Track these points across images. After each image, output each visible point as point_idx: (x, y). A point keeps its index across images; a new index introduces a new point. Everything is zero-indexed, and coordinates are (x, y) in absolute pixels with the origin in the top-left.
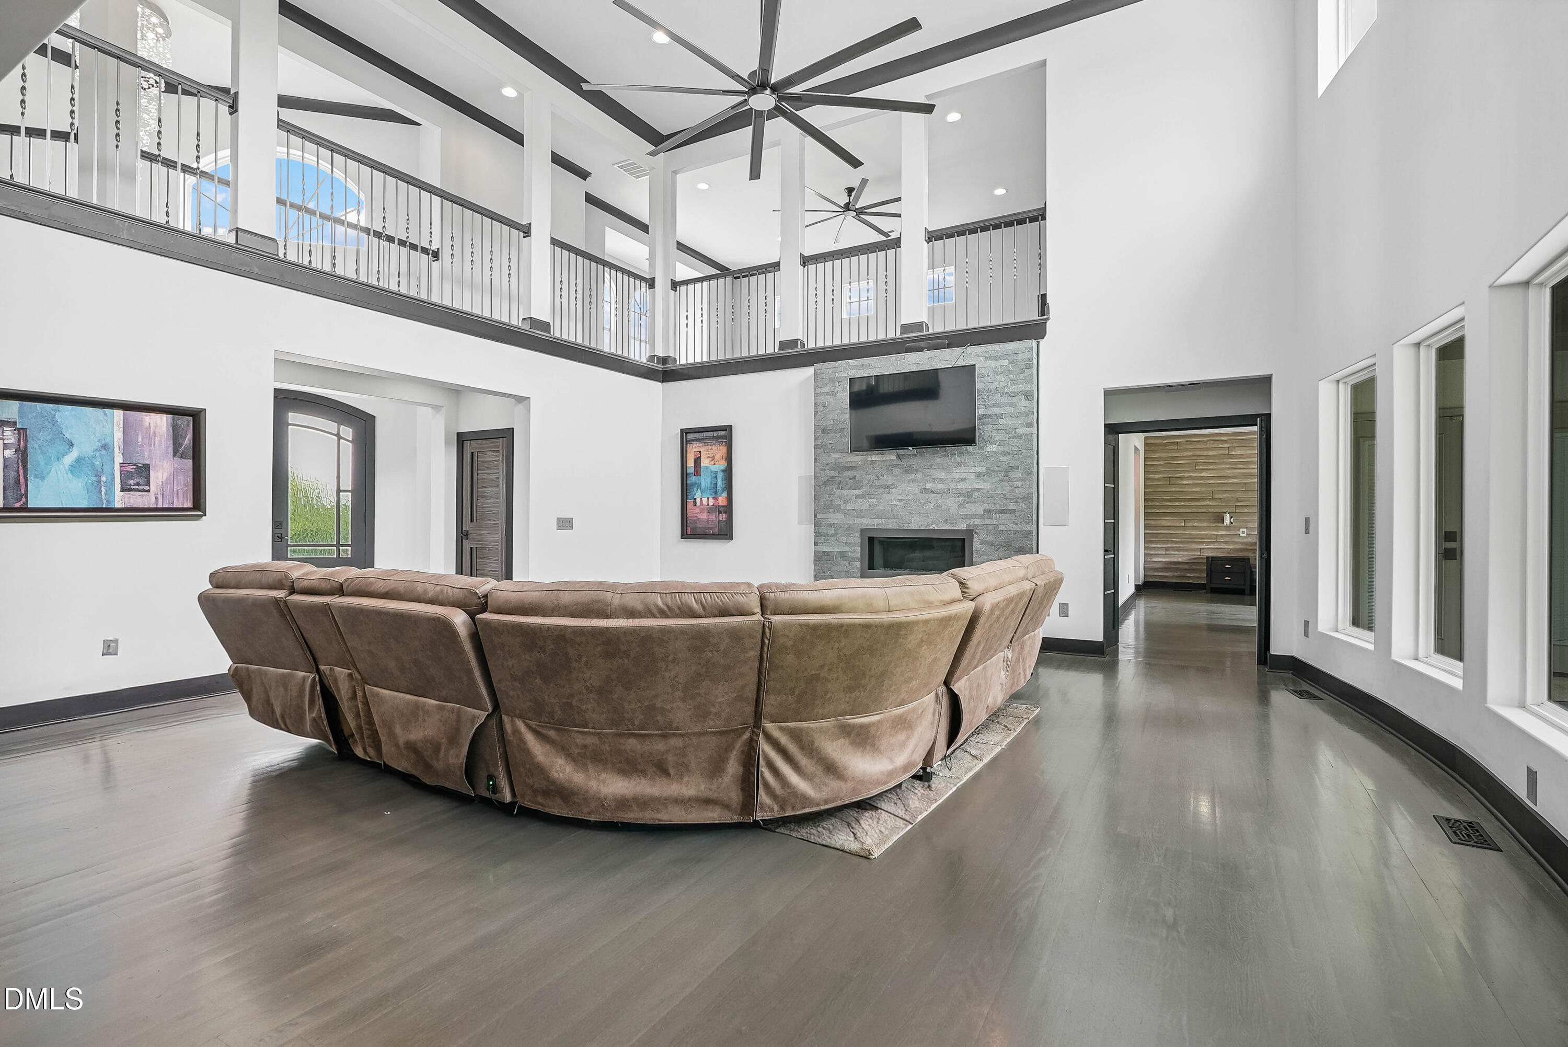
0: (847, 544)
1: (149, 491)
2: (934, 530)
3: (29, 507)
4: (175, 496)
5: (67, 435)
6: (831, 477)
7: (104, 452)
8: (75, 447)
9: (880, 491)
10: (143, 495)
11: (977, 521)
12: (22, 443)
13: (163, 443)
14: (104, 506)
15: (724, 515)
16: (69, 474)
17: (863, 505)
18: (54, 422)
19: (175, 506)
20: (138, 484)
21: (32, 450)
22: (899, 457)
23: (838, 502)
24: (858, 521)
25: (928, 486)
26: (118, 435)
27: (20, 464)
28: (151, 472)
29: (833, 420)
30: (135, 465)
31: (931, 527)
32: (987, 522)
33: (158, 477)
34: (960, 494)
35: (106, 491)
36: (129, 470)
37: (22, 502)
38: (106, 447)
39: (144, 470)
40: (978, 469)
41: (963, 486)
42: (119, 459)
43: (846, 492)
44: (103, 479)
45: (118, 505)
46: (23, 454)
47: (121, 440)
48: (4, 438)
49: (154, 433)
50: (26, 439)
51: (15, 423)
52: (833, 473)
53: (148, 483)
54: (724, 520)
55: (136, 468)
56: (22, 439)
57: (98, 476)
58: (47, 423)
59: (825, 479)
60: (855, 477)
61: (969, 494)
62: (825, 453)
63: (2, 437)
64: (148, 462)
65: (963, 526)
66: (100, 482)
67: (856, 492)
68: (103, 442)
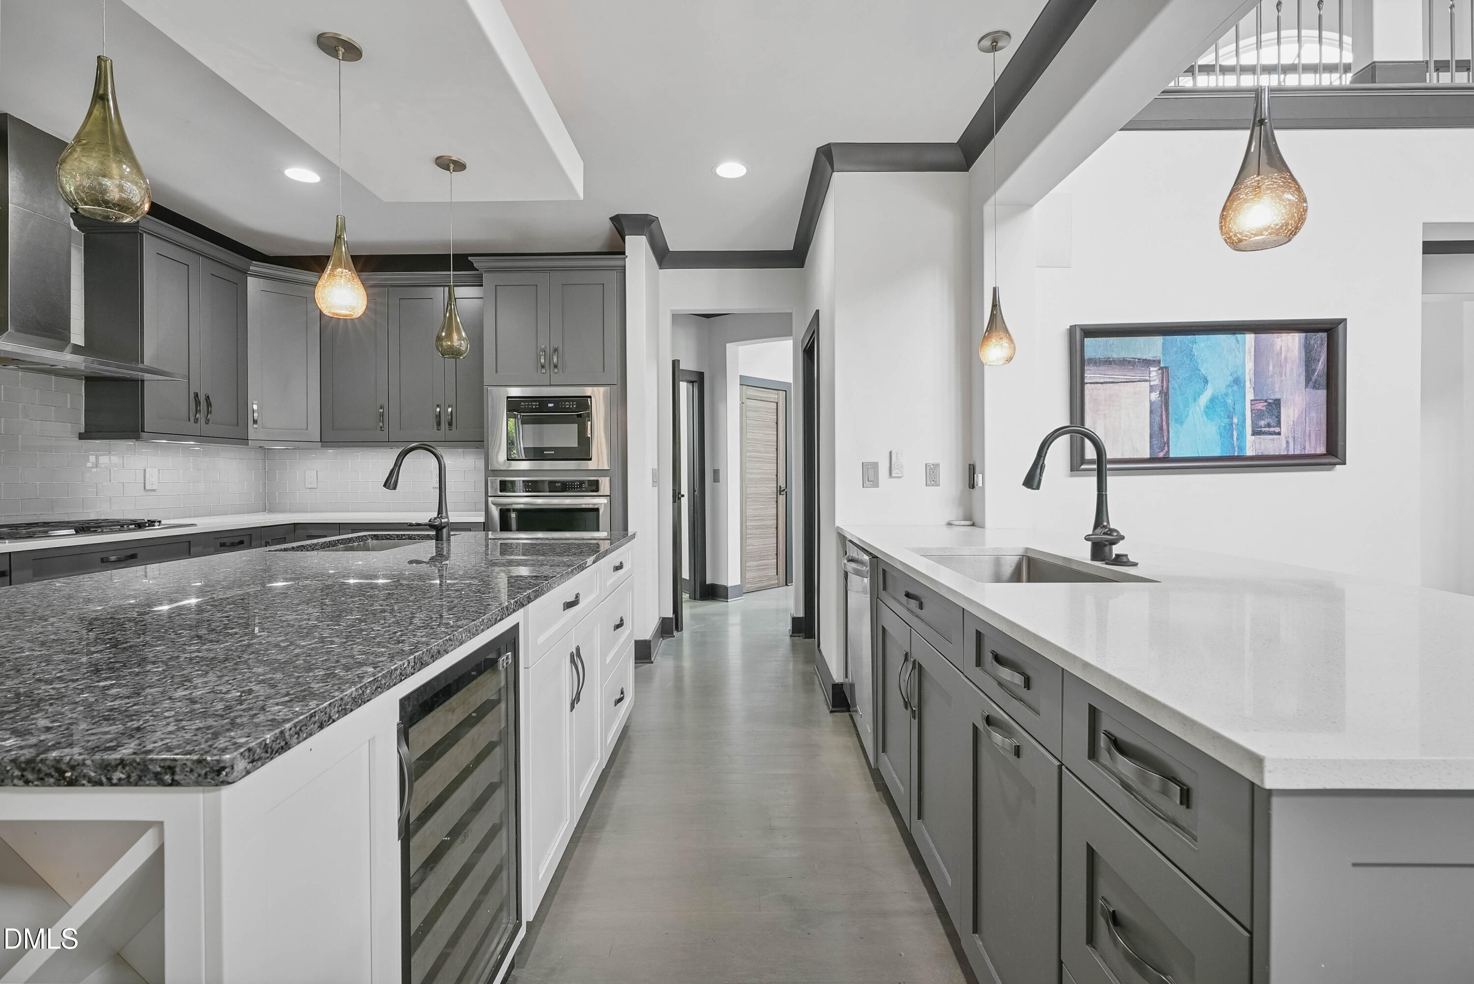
1: (1279, 434)
3: (1170, 456)
4: (1307, 438)
5: (1203, 371)
7: (1235, 388)
8: (1209, 383)
10: (1274, 440)
12: (1165, 383)
13: (1295, 370)
14: (1236, 454)
16: (1204, 416)
18: (1191, 356)
19: (1307, 453)
20: (1269, 425)
21: (1173, 391)
26: (1250, 366)
27: (1163, 408)
28: (1282, 408)
30: (1266, 401)
33: (1289, 415)
35: (1238, 434)
36: (1260, 407)
37: (1165, 451)
38: (1238, 382)
39: (1275, 406)
42: (1250, 395)
44: (1235, 420)
45: (1249, 452)
46: (1165, 394)
47: (1252, 371)
48: (1151, 379)
49: (1286, 358)
50: (1168, 379)
51: (1159, 362)
53: (1279, 424)
55: (1267, 405)
56: (1165, 379)
57: (1230, 417)
58: (1185, 358)
63: (1148, 378)
64: (1278, 398)
66: (1231, 424)
68: (1235, 376)
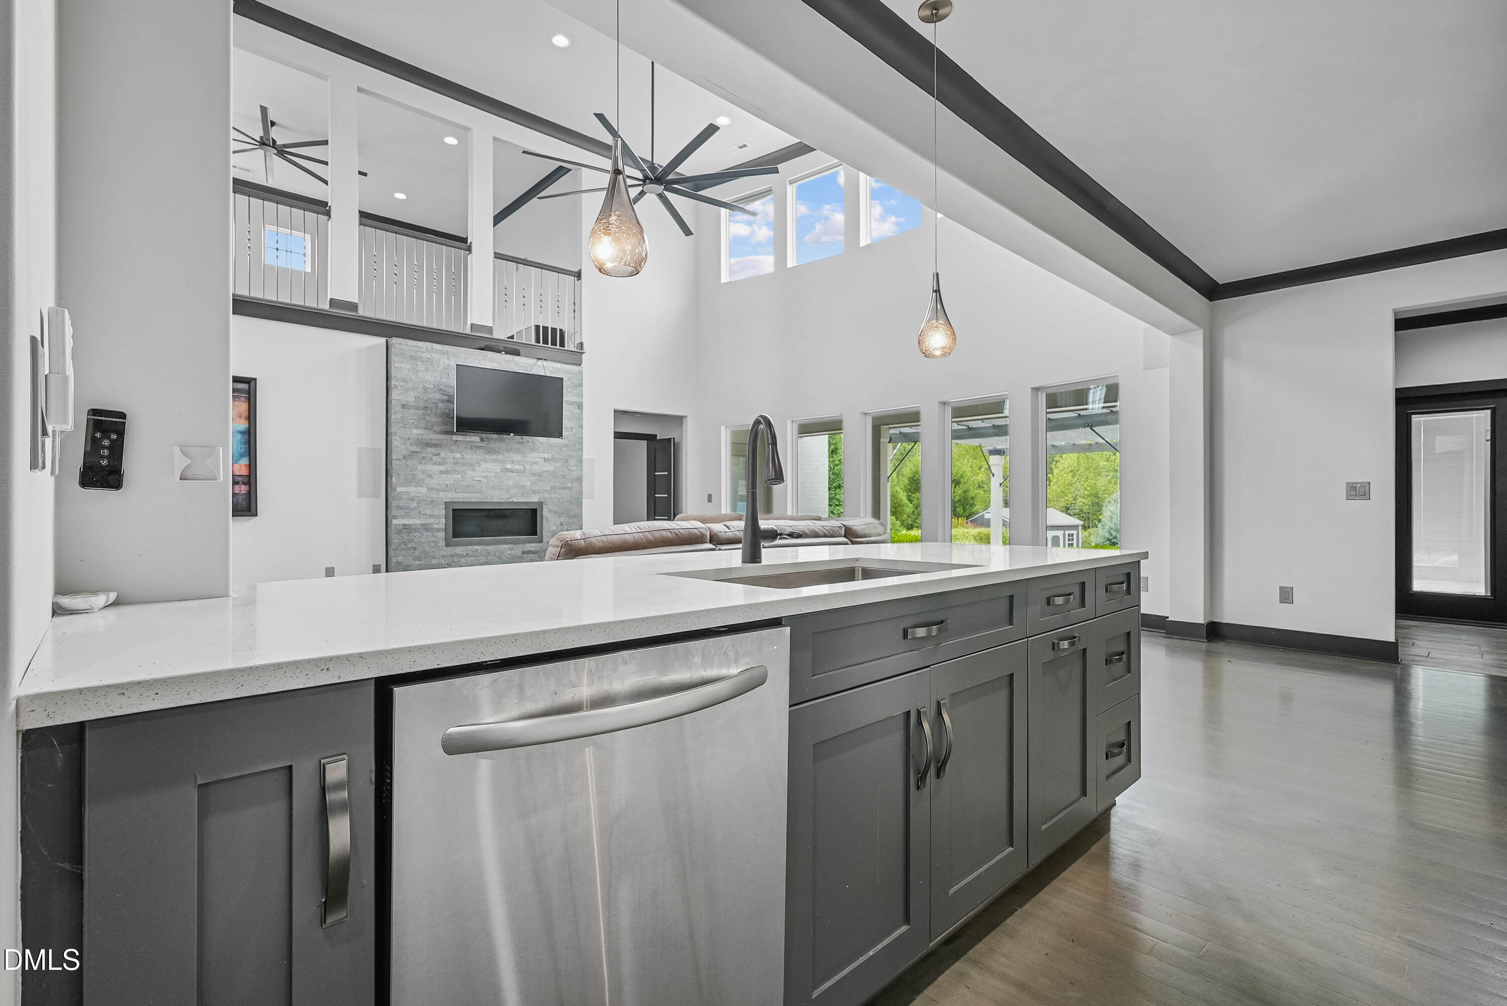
0: (431, 516)
2: (513, 503)
6: (412, 452)
9: (464, 468)
11: (546, 495)
15: (243, 487)
17: (448, 479)
22: (482, 440)
23: (420, 476)
24: (442, 494)
25: (508, 466)
29: (415, 397)
31: (511, 500)
32: (553, 496)
34: (533, 474)
40: (546, 455)
41: (536, 468)
43: (430, 468)
52: (414, 448)
54: (243, 492)
59: (404, 453)
60: (439, 454)
61: (540, 475)
62: (405, 427)
65: (535, 499)
67: (442, 468)
